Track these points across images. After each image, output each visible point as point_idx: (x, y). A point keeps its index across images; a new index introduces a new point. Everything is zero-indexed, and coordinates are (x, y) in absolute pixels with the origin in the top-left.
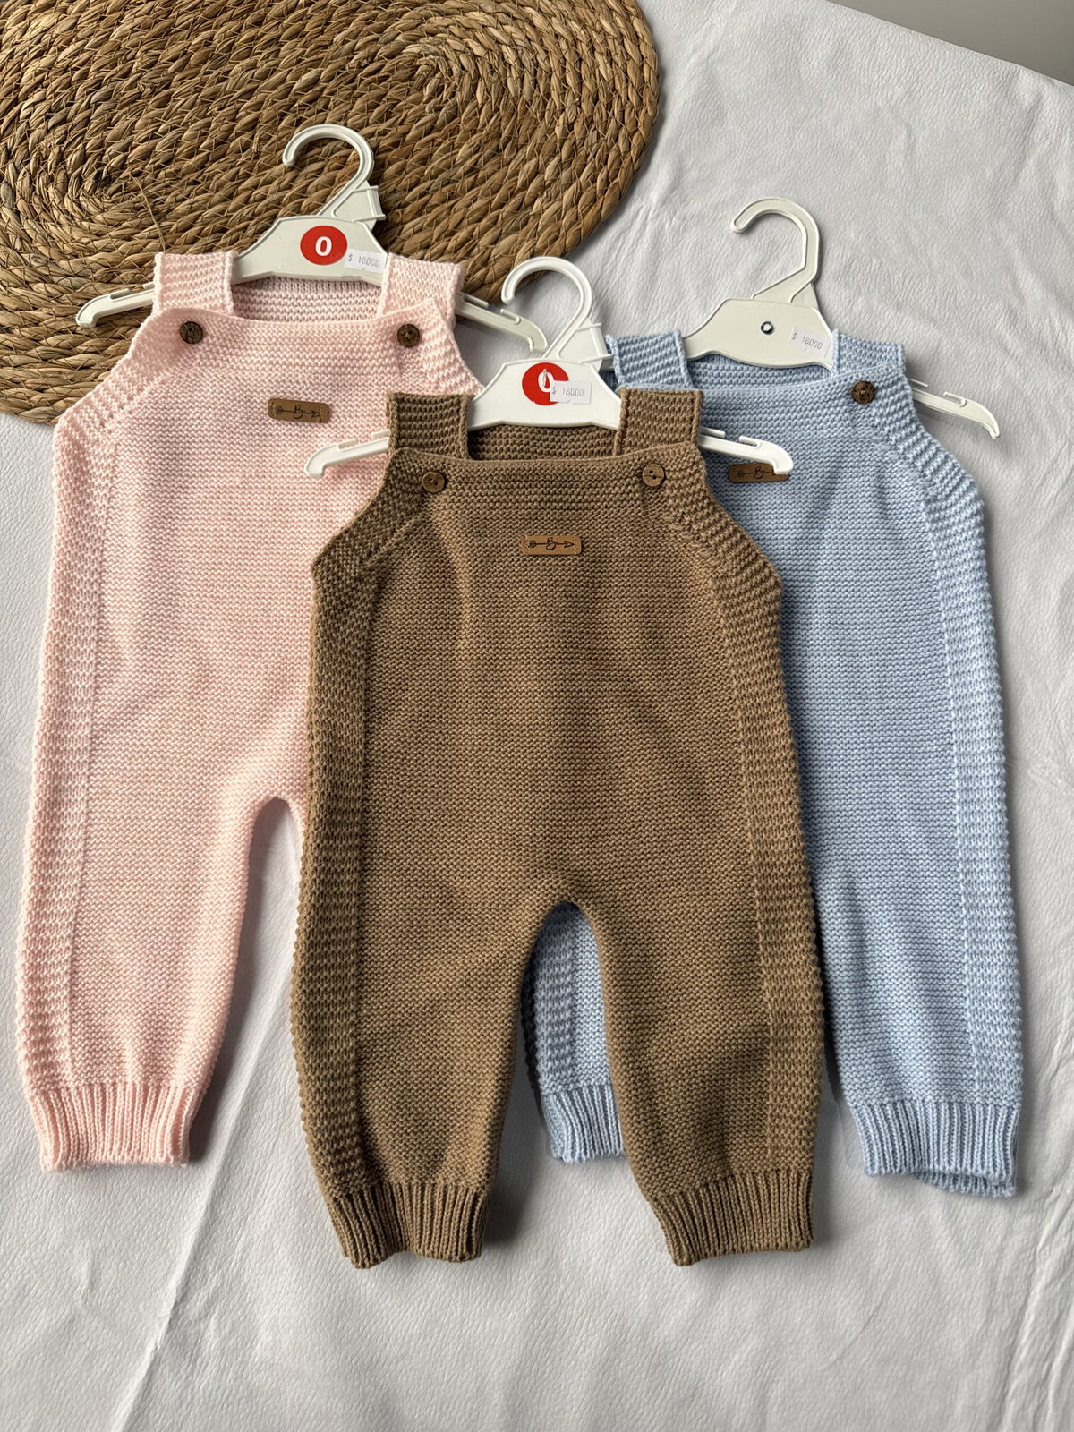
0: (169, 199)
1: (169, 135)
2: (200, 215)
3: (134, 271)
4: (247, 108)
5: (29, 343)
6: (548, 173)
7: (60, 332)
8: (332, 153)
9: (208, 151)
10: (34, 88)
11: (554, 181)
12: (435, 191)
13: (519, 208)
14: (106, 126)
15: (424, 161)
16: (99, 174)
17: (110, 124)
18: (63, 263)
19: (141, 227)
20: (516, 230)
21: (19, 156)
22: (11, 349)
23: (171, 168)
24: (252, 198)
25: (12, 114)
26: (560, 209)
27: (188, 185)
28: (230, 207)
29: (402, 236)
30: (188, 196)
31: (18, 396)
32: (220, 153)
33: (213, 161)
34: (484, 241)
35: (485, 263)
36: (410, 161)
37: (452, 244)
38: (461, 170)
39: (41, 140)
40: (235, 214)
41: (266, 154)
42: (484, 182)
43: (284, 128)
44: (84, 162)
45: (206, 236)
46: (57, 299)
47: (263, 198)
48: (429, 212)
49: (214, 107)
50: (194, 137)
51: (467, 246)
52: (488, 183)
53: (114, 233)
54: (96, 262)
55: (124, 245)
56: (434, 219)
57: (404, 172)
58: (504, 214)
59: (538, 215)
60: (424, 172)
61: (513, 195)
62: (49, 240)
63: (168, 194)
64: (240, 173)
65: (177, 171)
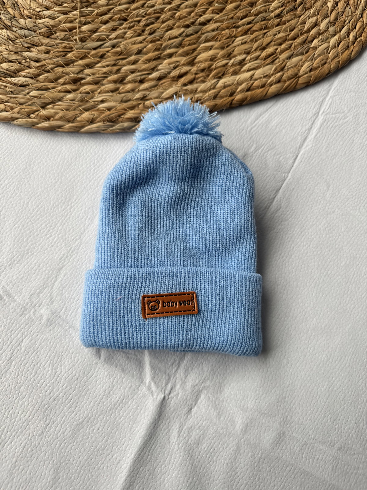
2: (113, 8)
3: (66, 33)
6: (323, 26)
7: (11, 61)
11: (325, 31)
12: (256, 23)
13: (304, 42)
15: (252, 5)
18: (22, 21)
19: (74, 8)
20: (302, 54)
24: (146, 5)
26: (328, 47)
28: (132, 7)
29: (235, 44)
34: (283, 56)
35: (282, 69)
36: (243, 3)
37: (264, 54)
38: (272, 14)
40: (134, 12)
42: (285, 23)
45: (113, 21)
46: (13, 41)
48: (252, 34)
51: (272, 58)
52: (287, 24)
53: (58, 8)
54: (43, 23)
55: (62, 17)
56: (254, 39)
57: (239, 9)
58: (296, 43)
59: (315, 48)
60: (251, 11)
61: (302, 34)
62: (16, 5)
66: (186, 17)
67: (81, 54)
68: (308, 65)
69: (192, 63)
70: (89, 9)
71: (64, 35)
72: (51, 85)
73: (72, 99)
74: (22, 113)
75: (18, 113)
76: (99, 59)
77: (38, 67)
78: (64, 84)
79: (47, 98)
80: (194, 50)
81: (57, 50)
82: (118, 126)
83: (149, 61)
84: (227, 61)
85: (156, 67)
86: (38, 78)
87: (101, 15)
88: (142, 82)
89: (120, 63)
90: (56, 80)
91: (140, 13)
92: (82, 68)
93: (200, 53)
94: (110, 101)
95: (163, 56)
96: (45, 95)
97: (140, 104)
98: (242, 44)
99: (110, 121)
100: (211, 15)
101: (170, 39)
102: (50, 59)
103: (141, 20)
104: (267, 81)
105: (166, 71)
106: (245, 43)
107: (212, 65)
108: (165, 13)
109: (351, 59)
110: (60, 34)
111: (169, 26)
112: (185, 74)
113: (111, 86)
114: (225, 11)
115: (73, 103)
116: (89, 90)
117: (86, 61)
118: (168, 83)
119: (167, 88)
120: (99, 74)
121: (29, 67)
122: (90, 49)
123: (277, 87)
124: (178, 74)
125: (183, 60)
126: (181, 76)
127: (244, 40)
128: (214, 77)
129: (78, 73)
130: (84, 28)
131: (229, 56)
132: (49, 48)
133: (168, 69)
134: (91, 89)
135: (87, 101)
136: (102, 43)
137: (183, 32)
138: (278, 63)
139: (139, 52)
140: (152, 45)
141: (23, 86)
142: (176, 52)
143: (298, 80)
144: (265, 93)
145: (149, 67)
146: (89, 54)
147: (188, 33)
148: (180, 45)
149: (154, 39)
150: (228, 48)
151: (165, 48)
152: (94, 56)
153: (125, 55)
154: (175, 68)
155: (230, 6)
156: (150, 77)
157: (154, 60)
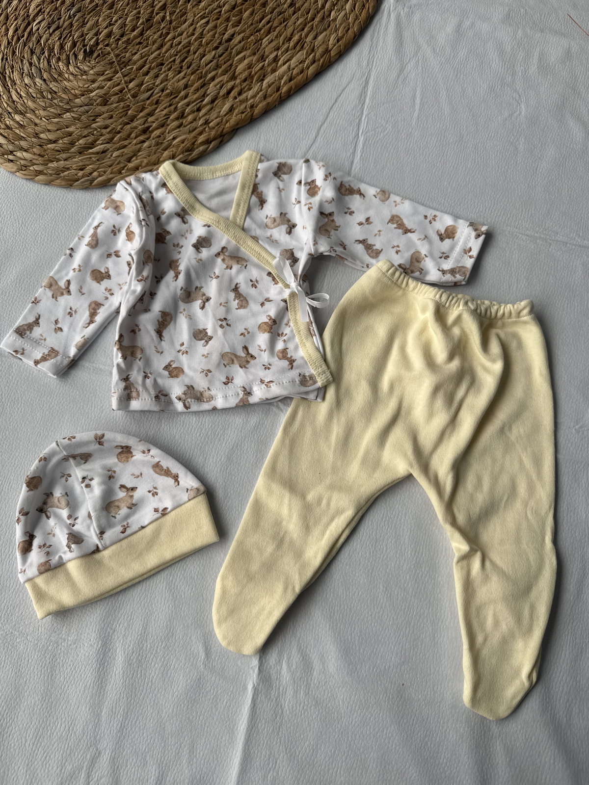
0: (127, 55)
1: (119, 22)
2: (147, 59)
3: (119, 95)
5: (69, 146)
7: (85, 137)
8: (212, 12)
9: (142, 26)
10: (37, 15)
12: (275, 19)
13: (323, 18)
14: (82, 25)
15: (264, 5)
16: (85, 50)
17: (84, 24)
18: (77, 100)
19: (116, 72)
20: (325, 30)
21: (38, 51)
22: (60, 151)
23: (125, 39)
24: (174, 44)
25: (28, 30)
26: (346, 14)
27: (136, 45)
28: (163, 51)
29: (263, 46)
30: (138, 50)
31: (70, 175)
32: (150, 25)
33: (147, 31)
34: (309, 39)
35: (313, 50)
36: (256, 7)
37: (292, 44)
38: (286, 6)
39: (47, 40)
40: (167, 55)
41: (175, 20)
42: (300, 10)
43: (181, 5)
44: (75, 46)
45: (153, 69)
46: (78, 120)
47: (180, 43)
48: (275, 31)
50: (133, 20)
51: (300, 43)
52: (302, 9)
53: (102, 78)
54: (96, 95)
55: (109, 83)
56: (278, 34)
57: (254, 14)
58: (316, 23)
59: (335, 20)
60: (266, 11)
61: (318, 12)
62: (66, 90)
63: (127, 52)
64: (164, 33)
65: (128, 39)
66: (212, 40)
67: (139, 107)
68: (334, 37)
69: (233, 77)
70: (128, 68)
71: (118, 98)
72: (126, 142)
73: (149, 146)
76: (156, 106)
77: (109, 132)
78: (135, 138)
79: (129, 154)
80: (231, 65)
81: (118, 112)
82: (195, 153)
83: (197, 90)
84: (263, 63)
85: (205, 93)
86: (113, 141)
87: (141, 69)
88: (199, 110)
89: (174, 102)
90: (129, 136)
91: (172, 53)
92: (145, 119)
93: (237, 66)
94: (180, 136)
95: (208, 81)
96: (126, 152)
97: (205, 128)
98: (269, 43)
99: (187, 151)
100: (233, 30)
101: (207, 65)
102: (116, 122)
103: (175, 59)
104: (304, 66)
105: (215, 93)
106: (272, 41)
107: (251, 72)
108: (193, 44)
110: (114, 99)
111: (200, 54)
112: (232, 88)
113: (176, 123)
114: (243, 20)
115: (151, 149)
117: (146, 111)
118: (220, 102)
119: (222, 106)
120: (161, 118)
121: (102, 135)
122: (144, 101)
123: (314, 68)
124: (226, 91)
125: (225, 78)
126: (229, 92)
127: (270, 39)
128: (258, 81)
129: (144, 124)
130: (131, 85)
131: (263, 58)
132: (111, 113)
133: (216, 90)
134: (161, 132)
135: (162, 143)
136: (152, 91)
137: (215, 54)
138: (307, 47)
139: (186, 86)
140: (194, 76)
141: (104, 152)
142: (217, 74)
143: (330, 54)
144: (305, 77)
145: (199, 95)
146: (145, 105)
147: (220, 54)
148: (218, 66)
149: (193, 71)
150: (259, 52)
151: (206, 74)
152: (151, 105)
153: (175, 94)
154: (221, 87)
155: (246, 15)
156: (204, 103)
157: (201, 87)
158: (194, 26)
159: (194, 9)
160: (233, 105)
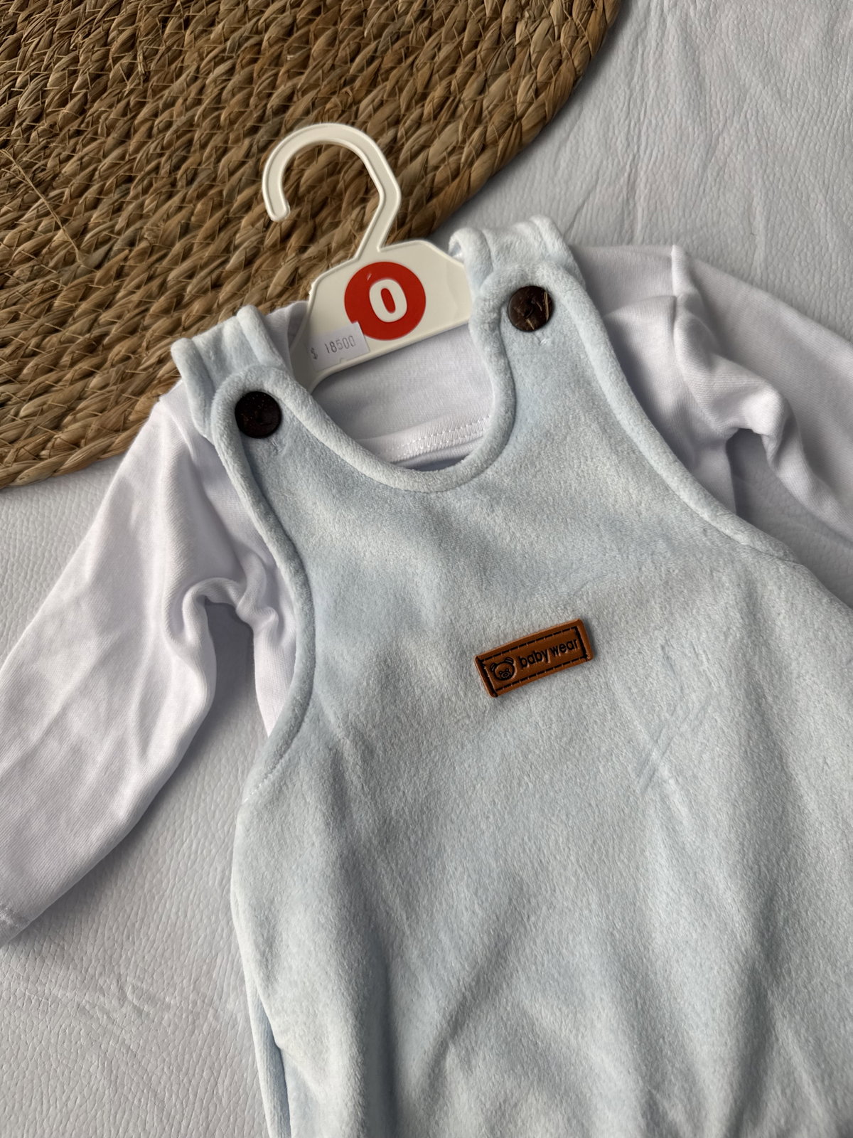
0: (50, 163)
1: (31, 86)
2: (95, 170)
3: (31, 263)
4: (119, 25)
8: (240, 46)
9: (84, 91)
12: (385, 52)
13: (498, 41)
15: (359, 20)
19: (25, 207)
20: (505, 68)
23: (43, 125)
24: (155, 130)
26: (551, 27)
27: (70, 138)
28: (131, 149)
29: (362, 118)
30: (74, 151)
32: (102, 84)
33: (94, 101)
34: (469, 93)
35: (479, 120)
36: (340, 26)
37: (428, 108)
38: (409, 18)
40: (139, 156)
41: (157, 72)
42: (441, 23)
43: (171, 35)
45: (109, 192)
47: (169, 125)
48: (387, 79)
49: (78, 38)
50: (62, 78)
51: (449, 107)
52: (448, 23)
55: (9, 235)
56: (394, 87)
57: (337, 42)
58: (482, 53)
59: (526, 42)
60: (363, 33)
61: (485, 28)
63: (49, 156)
64: (132, 104)
65: (52, 126)
66: (242, 113)
67: (78, 289)
68: (526, 84)
70: (52, 194)
71: (30, 269)
72: (49, 378)
73: (103, 384)
74: (22, 458)
75: (15, 461)
76: (116, 283)
77: (10, 355)
78: (73, 364)
79: (57, 406)
81: (31, 303)
83: (211, 237)
85: (230, 242)
86: (21, 377)
87: (80, 195)
88: (217, 285)
89: (158, 270)
90: (56, 362)
91: (151, 152)
92: (93, 316)
93: (302, 171)
95: (235, 214)
96: (49, 402)
98: (376, 110)
100: (290, 84)
101: (232, 173)
102: (26, 329)
103: (159, 164)
104: (460, 159)
105: (253, 242)
106: (382, 104)
107: (337, 182)
108: (198, 125)
109: (610, 26)
110: (21, 271)
111: (216, 148)
112: (293, 227)
113: (163, 323)
114: (311, 60)
115: (109, 392)
116: (126, 351)
117: (94, 298)
118: (267, 262)
119: (271, 272)
120: (129, 312)
122: (91, 272)
123: (485, 163)
124: (278, 235)
126: (286, 237)
127: (376, 100)
128: (352, 206)
129: (89, 331)
130: (60, 236)
132: (14, 307)
133: (255, 234)
134: (128, 348)
135: (133, 375)
136: (106, 247)
137: (251, 146)
138: (464, 112)
139: (186, 229)
140: (203, 204)
143: (521, 125)
144: (465, 188)
145: (217, 250)
146: (92, 282)
147: (261, 144)
149: (200, 190)
151: (231, 197)
152: (104, 281)
153: (160, 249)
154: (267, 227)
155: (318, 46)
156: (229, 266)
157: (221, 229)
158: (198, 84)
159: (200, 42)
160: (297, 269)
